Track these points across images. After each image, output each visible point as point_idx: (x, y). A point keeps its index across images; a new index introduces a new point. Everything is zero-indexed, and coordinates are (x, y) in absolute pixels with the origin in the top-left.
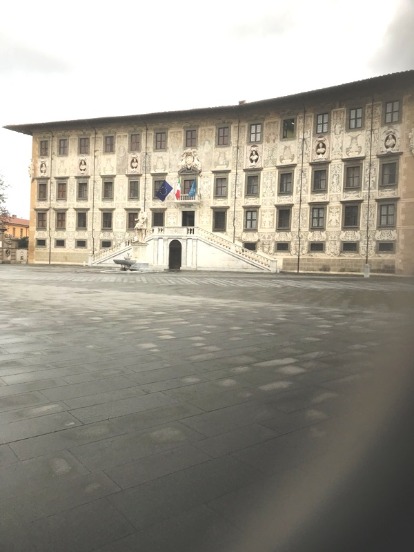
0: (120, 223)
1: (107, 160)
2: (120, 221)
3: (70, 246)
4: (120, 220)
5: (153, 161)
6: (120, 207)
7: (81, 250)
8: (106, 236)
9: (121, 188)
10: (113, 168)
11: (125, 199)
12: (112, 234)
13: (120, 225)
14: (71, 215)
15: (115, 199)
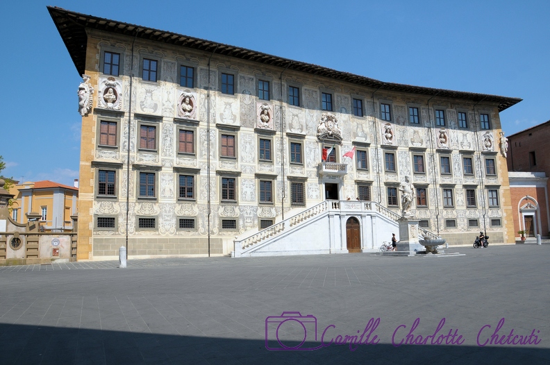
0: (249, 193)
1: (227, 104)
2: (249, 191)
3: (168, 227)
4: (247, 189)
5: (288, 119)
6: (248, 171)
7: (186, 234)
8: (228, 212)
9: (248, 146)
10: (235, 116)
11: (254, 161)
12: (237, 209)
13: (248, 197)
14: (167, 178)
15: (239, 159)
